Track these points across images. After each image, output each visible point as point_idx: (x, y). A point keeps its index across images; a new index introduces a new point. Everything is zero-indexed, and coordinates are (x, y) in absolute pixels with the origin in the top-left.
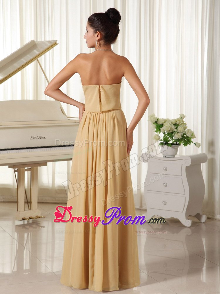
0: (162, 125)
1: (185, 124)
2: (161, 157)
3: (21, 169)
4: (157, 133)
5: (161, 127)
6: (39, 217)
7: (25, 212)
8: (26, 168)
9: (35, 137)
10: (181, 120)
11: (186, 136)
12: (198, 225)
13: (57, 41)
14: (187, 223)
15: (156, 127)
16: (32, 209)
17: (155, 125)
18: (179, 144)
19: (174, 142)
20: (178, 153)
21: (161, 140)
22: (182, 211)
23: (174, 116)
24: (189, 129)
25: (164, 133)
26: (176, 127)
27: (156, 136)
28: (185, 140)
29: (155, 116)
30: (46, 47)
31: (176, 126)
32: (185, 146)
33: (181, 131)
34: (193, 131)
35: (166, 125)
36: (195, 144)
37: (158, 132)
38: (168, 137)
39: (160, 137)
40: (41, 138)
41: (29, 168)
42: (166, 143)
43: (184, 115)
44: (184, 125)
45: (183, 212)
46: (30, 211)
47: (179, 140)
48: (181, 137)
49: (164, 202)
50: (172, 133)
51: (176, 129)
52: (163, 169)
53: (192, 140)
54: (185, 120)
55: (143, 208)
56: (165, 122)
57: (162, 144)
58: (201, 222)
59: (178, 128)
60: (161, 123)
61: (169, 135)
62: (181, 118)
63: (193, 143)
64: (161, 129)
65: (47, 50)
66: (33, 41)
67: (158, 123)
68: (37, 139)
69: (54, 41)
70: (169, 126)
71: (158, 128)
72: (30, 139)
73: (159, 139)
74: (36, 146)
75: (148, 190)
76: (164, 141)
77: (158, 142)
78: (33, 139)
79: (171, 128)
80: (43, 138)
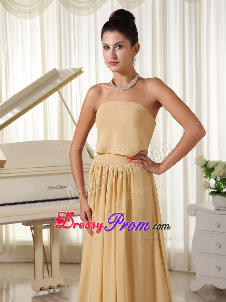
0: (213, 169)
2: (212, 210)
3: (38, 226)
4: (206, 179)
5: (211, 171)
6: (62, 287)
7: (44, 279)
8: (44, 225)
9: (54, 186)
13: (82, 68)
15: (204, 172)
16: (52, 276)
17: (204, 169)
21: (212, 189)
25: (215, 179)
27: (205, 184)
29: (203, 157)
30: (70, 75)
35: (218, 170)
38: (221, 185)
39: (211, 184)
40: (62, 187)
41: (49, 224)
42: (218, 192)
46: (51, 278)
49: (217, 268)
50: (225, 179)
52: (216, 225)
55: (192, 271)
56: (216, 165)
57: (212, 193)
60: (211, 167)
61: (222, 182)
64: (211, 174)
65: (71, 79)
66: (55, 70)
67: (207, 166)
68: (56, 189)
69: (79, 68)
70: (222, 171)
71: (208, 173)
72: (48, 189)
73: (209, 187)
74: (56, 198)
75: (197, 252)
76: (216, 190)
77: (208, 191)
78: (51, 189)
79: (224, 173)
80: (64, 187)
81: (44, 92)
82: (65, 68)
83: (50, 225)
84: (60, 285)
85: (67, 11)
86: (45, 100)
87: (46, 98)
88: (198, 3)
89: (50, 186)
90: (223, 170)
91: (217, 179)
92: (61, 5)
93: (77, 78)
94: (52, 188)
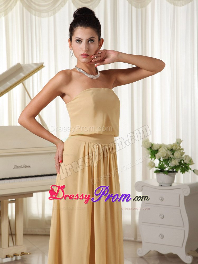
0: (157, 151)
1: (182, 149)
2: (156, 186)
3: (5, 201)
5: (156, 153)
6: (25, 254)
7: (10, 248)
8: (9, 200)
9: (20, 166)
10: (178, 146)
11: (184, 162)
13: (43, 63)
14: (187, 259)
15: (150, 153)
16: (17, 245)
17: (149, 151)
18: (176, 172)
19: (170, 169)
20: (175, 181)
21: (157, 168)
22: (181, 246)
23: (170, 141)
24: (187, 155)
25: (159, 160)
26: (172, 153)
27: (151, 163)
28: (182, 167)
29: (149, 141)
30: (32, 69)
31: (172, 151)
32: (182, 173)
33: (178, 158)
34: (191, 157)
35: (161, 151)
36: (194, 171)
37: (153, 159)
38: (164, 164)
39: (155, 164)
40: (26, 167)
41: (14, 199)
42: (161, 170)
43: (180, 139)
44: (181, 151)
45: (182, 247)
46: (15, 247)
47: (176, 167)
48: (178, 164)
49: (161, 236)
50: (168, 159)
51: (172, 155)
52: (159, 199)
53: (190, 166)
54: (182, 145)
55: (138, 240)
56: (160, 147)
57: (157, 172)
59: (175, 154)
60: (155, 149)
61: (165, 162)
62: (178, 143)
63: (191, 170)
64: (156, 155)
65: (33, 73)
66: (19, 65)
67: (152, 148)
68: (21, 168)
69: (40, 63)
70: (165, 152)
71: (153, 154)
72: (14, 168)
73: (154, 166)
74: (21, 176)
75: (143, 222)
76: (159, 169)
77: (153, 170)
78: (16, 168)
79: (167, 154)
80: (28, 166)
81: (9, 84)
82: (28, 63)
84: (23, 252)
85: (29, 13)
88: (144, 9)
89: (15, 165)
90: (166, 151)
91: (161, 160)
92: (24, 8)
93: (39, 72)
94: (17, 167)
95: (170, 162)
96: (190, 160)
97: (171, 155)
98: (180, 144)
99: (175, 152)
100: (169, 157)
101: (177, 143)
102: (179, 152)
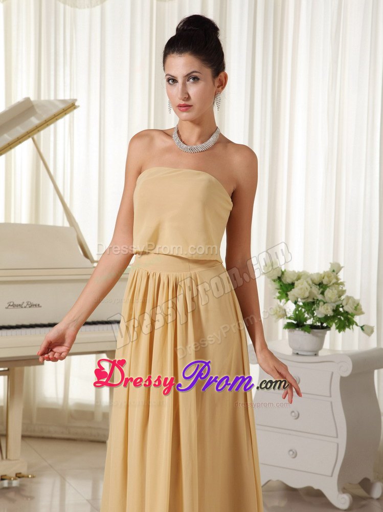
0: (293, 284)
1: (342, 284)
2: (288, 354)
4: (280, 301)
5: (289, 289)
6: (23, 477)
9: (19, 303)
10: (333, 277)
11: (343, 310)
12: (363, 506)
14: (341, 501)
15: (278, 289)
16: (8, 457)
17: (277, 285)
18: (328, 328)
19: (316, 322)
20: (326, 346)
21: (290, 318)
22: (330, 475)
23: (318, 267)
24: (349, 295)
25: (296, 303)
26: (321, 290)
27: (278, 309)
28: (340, 319)
30: (54, 111)
31: (322, 287)
32: (339, 331)
33: (333, 300)
35: (300, 286)
36: (362, 327)
38: (305, 312)
39: (287, 311)
40: (32, 306)
41: (6, 369)
42: (298, 324)
43: (339, 265)
44: (339, 287)
45: (332, 476)
46: (4, 462)
47: (327, 318)
48: (330, 313)
49: (291, 453)
50: (313, 303)
51: (321, 295)
53: (357, 319)
54: (342, 276)
56: (298, 279)
57: (289, 326)
58: (372, 498)
59: (326, 293)
60: (289, 281)
61: (307, 308)
62: (334, 271)
63: (357, 325)
64: (289, 293)
65: (55, 119)
66: (27, 100)
67: (283, 280)
68: (22, 307)
69: (70, 99)
70: (307, 289)
71: (284, 291)
72: (7, 308)
73: (284, 315)
74: (20, 323)
76: (295, 320)
77: (282, 322)
78: (12, 307)
79: (310, 293)
80: (35, 305)
81: (7, 138)
82: (46, 99)
83: (8, 370)
84: (20, 473)
86: (8, 153)
87: (11, 148)
89: (10, 302)
90: (309, 287)
91: (298, 303)
93: (67, 117)
94: (14, 306)
95: (317, 309)
96: (355, 305)
97: (318, 294)
98: (337, 274)
99: (328, 289)
100: (315, 298)
101: (332, 270)
102: (335, 289)
